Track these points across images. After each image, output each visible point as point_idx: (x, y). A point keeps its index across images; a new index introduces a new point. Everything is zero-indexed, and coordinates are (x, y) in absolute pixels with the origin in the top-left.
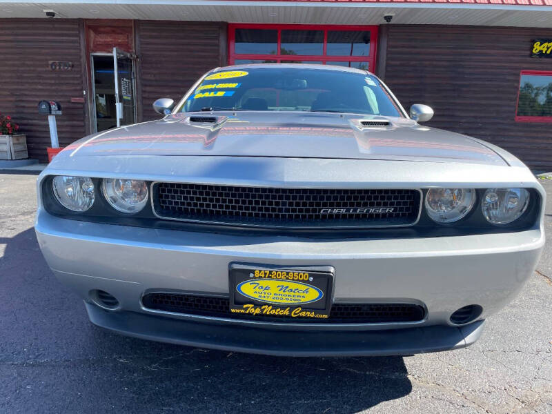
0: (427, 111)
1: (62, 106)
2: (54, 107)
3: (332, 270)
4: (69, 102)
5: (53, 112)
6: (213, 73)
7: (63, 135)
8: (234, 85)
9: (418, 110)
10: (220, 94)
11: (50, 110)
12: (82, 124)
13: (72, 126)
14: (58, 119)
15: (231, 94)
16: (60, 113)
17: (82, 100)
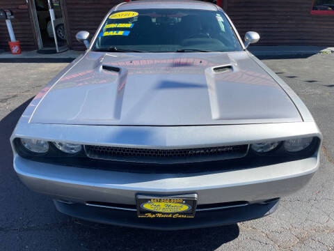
0: (255, 36)
1: (14, 11)
2: (8, 14)
3: (196, 195)
4: (18, 8)
5: (8, 17)
6: (114, 12)
7: (17, 32)
8: (129, 25)
9: (250, 37)
10: (121, 33)
11: (6, 16)
12: (29, 23)
13: (23, 25)
14: (12, 21)
15: (127, 33)
16: (13, 17)
17: (26, 7)
